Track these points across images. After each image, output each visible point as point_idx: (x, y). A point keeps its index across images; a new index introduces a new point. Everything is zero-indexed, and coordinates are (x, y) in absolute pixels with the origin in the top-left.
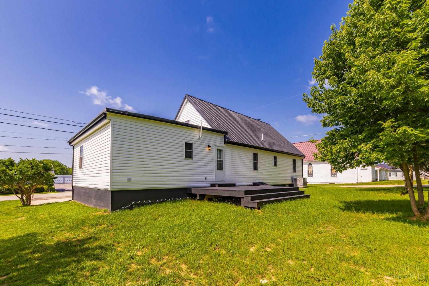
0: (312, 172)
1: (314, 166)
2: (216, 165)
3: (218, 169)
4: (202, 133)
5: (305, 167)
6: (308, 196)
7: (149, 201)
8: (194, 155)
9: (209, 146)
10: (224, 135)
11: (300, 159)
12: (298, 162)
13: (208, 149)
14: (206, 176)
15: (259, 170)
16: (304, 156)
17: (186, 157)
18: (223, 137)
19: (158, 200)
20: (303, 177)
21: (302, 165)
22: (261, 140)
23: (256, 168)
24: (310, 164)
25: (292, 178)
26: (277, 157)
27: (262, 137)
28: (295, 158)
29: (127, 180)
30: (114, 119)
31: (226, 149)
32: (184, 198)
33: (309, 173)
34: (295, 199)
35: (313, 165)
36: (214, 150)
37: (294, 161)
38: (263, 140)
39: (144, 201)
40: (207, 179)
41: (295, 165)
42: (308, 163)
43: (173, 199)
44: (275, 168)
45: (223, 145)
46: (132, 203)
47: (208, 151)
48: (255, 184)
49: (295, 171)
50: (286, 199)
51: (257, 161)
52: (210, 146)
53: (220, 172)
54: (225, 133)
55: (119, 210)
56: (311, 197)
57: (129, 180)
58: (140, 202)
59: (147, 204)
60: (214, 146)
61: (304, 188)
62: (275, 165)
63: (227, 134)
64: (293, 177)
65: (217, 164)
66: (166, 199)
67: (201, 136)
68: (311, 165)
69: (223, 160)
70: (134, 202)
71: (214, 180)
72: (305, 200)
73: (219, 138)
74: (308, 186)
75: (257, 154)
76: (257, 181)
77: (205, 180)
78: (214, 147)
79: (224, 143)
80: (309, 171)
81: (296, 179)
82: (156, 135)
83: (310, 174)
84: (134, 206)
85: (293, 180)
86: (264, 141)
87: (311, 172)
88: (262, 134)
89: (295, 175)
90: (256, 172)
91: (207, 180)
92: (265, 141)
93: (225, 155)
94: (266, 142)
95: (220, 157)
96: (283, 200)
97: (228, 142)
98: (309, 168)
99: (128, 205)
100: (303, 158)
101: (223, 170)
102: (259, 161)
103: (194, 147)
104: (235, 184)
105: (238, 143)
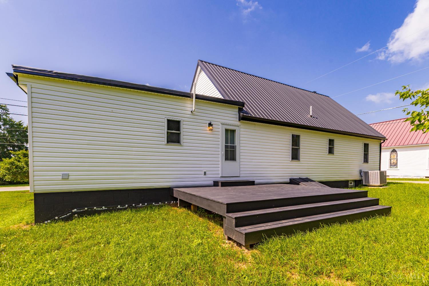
0: (397, 162)
1: (401, 154)
2: (224, 152)
3: (227, 159)
4: (195, 105)
5: (386, 156)
6: (386, 212)
7: (103, 207)
8: (183, 137)
9: (210, 125)
10: (239, 108)
11: (378, 143)
12: (373, 148)
13: (208, 129)
14: (205, 170)
15: (301, 159)
16: (384, 139)
17: (168, 142)
18: (237, 110)
19: (119, 206)
20: (380, 170)
21: (379, 152)
22: (309, 116)
23: (295, 156)
24: (394, 151)
25: (361, 172)
26: (335, 139)
27: (311, 111)
28: (367, 141)
29: (61, 177)
30: (31, 84)
31: (242, 129)
32: (166, 202)
33: (391, 164)
34: (352, 219)
35: (398, 153)
36: (220, 130)
37: (366, 146)
38: (311, 116)
39: (95, 208)
40: (206, 173)
41: (368, 152)
42: (391, 150)
43: (146, 204)
44: (331, 156)
45: (238, 123)
46: (73, 211)
47: (210, 132)
48: (293, 182)
49: (366, 160)
50: (329, 222)
51: (299, 146)
52: (212, 125)
53: (230, 163)
54: (240, 105)
55: (49, 221)
56: (393, 211)
57: (66, 177)
58: (86, 209)
59: (99, 213)
60: (220, 124)
61: (381, 186)
62: (331, 151)
63: (244, 106)
64: (363, 170)
65: (226, 151)
66: (134, 205)
67: (194, 108)
68: (396, 152)
69: (236, 146)
70: (75, 210)
71: (220, 175)
72: (380, 220)
73: (230, 112)
74: (389, 183)
75: (298, 137)
76: (296, 176)
77: (203, 175)
78: (220, 126)
79: (239, 120)
80: (392, 160)
81: (367, 174)
82: (112, 109)
83: (394, 165)
84: (76, 215)
85: (362, 174)
86: (314, 117)
87: (395, 162)
88: (311, 107)
89: (365, 167)
90: (295, 163)
91: (207, 176)
92: (316, 116)
93: (240, 137)
94: (317, 118)
95: (233, 141)
96: (322, 223)
97: (245, 118)
98: (392, 156)
99: (66, 214)
100: (382, 141)
101: (236, 160)
102: (301, 147)
103: (184, 127)
104: (254, 182)
105: (279, 121)
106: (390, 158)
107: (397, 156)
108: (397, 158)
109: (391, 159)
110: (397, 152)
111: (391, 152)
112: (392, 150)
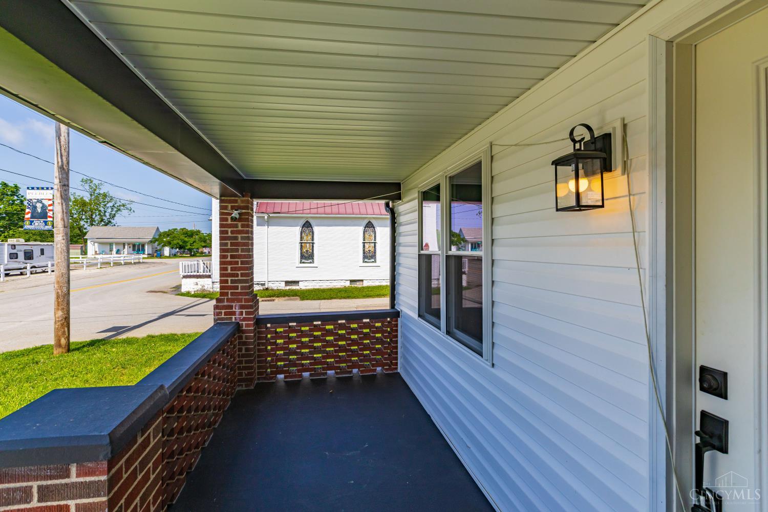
106: (364, 240)
107: (375, 237)
108: (375, 240)
109: (364, 243)
110: (376, 229)
111: (365, 227)
112: (367, 224)
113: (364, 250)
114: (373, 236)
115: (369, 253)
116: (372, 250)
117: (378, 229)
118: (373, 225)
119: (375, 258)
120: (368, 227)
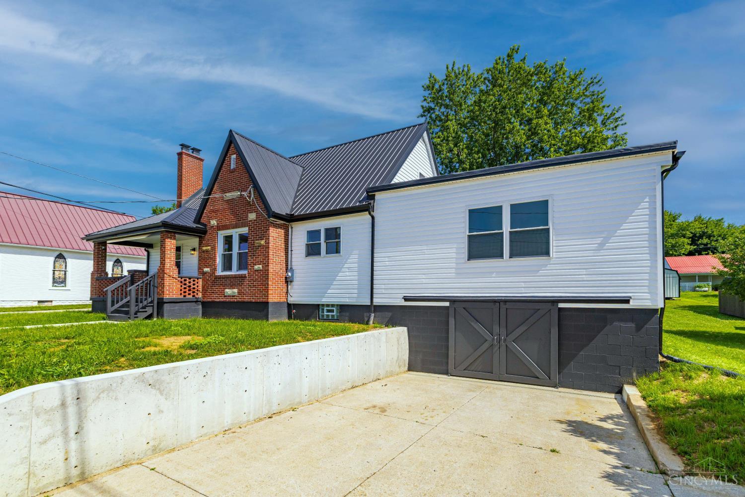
106: (54, 268)
107: (66, 266)
108: (66, 269)
112: (58, 256)
113: (53, 277)
114: (64, 265)
115: (59, 279)
116: (63, 276)
117: (69, 261)
118: (64, 257)
119: (65, 283)
120: (58, 258)
